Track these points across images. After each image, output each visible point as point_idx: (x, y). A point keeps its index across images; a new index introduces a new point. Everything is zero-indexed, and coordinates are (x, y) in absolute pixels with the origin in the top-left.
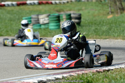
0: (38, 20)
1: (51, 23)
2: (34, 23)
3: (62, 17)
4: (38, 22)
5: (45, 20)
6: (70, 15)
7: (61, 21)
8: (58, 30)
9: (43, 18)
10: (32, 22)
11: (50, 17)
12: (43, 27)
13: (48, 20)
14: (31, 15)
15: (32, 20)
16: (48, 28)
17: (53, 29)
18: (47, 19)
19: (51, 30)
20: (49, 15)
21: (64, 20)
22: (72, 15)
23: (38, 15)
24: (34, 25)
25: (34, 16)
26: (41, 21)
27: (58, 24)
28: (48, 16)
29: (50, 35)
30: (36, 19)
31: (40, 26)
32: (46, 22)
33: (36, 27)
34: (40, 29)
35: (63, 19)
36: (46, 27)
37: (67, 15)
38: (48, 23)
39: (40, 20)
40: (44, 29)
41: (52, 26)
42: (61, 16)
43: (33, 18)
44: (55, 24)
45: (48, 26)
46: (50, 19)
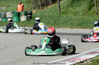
0: (6, 15)
1: (14, 17)
2: (3, 17)
3: (21, 13)
4: (5, 16)
5: (10, 16)
6: (26, 12)
7: (21, 16)
8: (19, 21)
9: (9, 14)
10: (1, 16)
11: (13, 13)
13: (12, 15)
15: (1, 15)
18: (11, 14)
21: (23, 15)
22: (28, 12)
23: (5, 12)
24: (3, 19)
25: (3, 13)
26: (8, 16)
27: (19, 18)
28: (12, 13)
30: (4, 15)
31: (7, 19)
33: (4, 20)
35: (22, 15)
37: (25, 12)
38: (12, 18)
41: (15, 19)
43: (2, 14)
44: (17, 18)
46: (14, 15)
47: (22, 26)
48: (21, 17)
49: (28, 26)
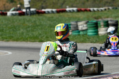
0: (77, 26)
1: (89, 29)
2: (73, 30)
3: (100, 24)
4: (77, 28)
5: (83, 27)
6: (107, 22)
7: (99, 27)
9: (81, 25)
10: (71, 28)
11: (88, 23)
12: (81, 33)
13: (87, 26)
14: (70, 22)
15: (71, 26)
16: (86, 34)
17: (91, 36)
18: (85, 25)
19: (89, 36)
20: (88, 22)
21: (102, 27)
22: (109, 22)
23: (77, 22)
24: (73, 32)
25: (73, 23)
26: (80, 28)
27: (96, 30)
28: (86, 23)
29: (89, 41)
30: (75, 26)
31: (79, 32)
32: (84, 28)
33: (75, 34)
34: (79, 35)
35: (100, 26)
36: (85, 33)
37: (105, 22)
39: (79, 26)
40: (83, 35)
41: (90, 32)
42: (99, 22)
44: (93, 31)
45: (87, 32)
46: (89, 26)
47: (91, 42)
48: (100, 30)
49: (99, 42)
